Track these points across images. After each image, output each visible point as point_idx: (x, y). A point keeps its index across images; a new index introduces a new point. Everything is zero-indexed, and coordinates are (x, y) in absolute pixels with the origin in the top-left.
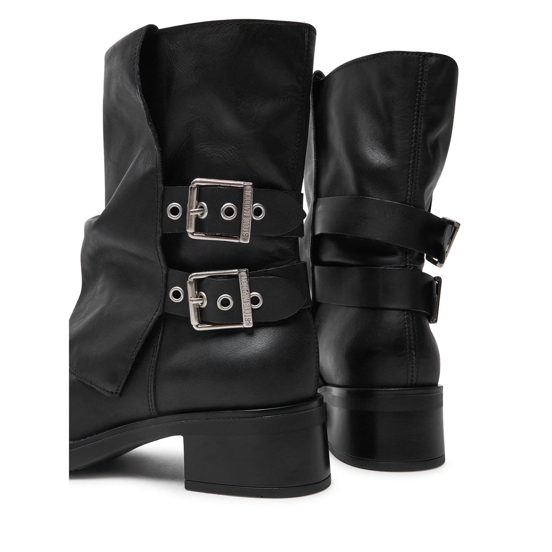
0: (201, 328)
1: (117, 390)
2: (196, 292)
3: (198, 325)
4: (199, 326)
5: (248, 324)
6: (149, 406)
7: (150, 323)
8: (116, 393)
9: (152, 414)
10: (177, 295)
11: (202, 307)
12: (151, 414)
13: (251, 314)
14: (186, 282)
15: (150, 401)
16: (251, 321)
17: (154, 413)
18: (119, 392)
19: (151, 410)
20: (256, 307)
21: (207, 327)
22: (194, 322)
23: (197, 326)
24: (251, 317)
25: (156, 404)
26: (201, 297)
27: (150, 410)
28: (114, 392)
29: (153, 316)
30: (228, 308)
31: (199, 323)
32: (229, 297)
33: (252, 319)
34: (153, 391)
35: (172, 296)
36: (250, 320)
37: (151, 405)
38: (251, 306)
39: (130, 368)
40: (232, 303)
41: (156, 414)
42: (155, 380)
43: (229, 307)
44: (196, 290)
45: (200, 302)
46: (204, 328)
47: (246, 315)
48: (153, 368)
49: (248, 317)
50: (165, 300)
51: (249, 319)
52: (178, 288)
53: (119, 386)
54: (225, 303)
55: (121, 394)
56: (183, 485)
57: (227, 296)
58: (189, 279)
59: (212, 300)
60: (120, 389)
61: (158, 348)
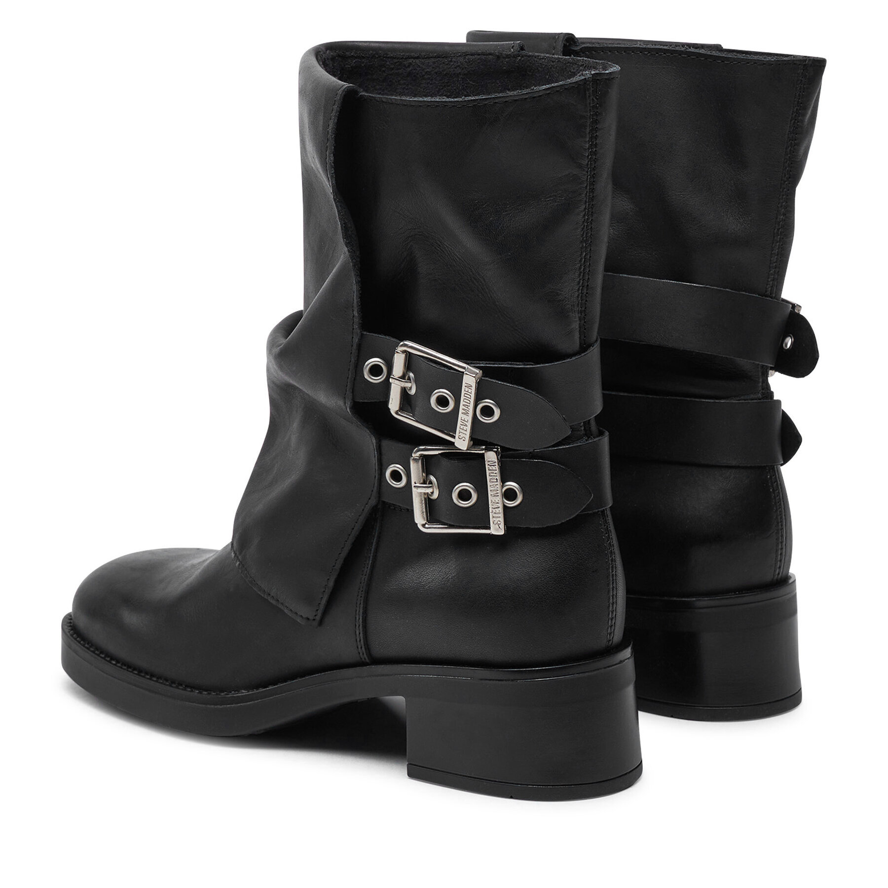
0: (429, 529)
1: (316, 615)
2: (424, 474)
3: (426, 523)
4: (427, 526)
5: (497, 530)
6: (358, 648)
7: (361, 517)
8: (314, 620)
9: (363, 660)
10: (396, 476)
11: (432, 498)
12: (361, 659)
13: (502, 515)
14: (410, 458)
15: (358, 640)
16: (502, 526)
17: (365, 659)
18: (318, 618)
19: (361, 654)
20: (510, 504)
21: (439, 528)
22: (419, 519)
23: (423, 526)
24: (502, 519)
25: (367, 646)
26: (431, 483)
27: (359, 653)
28: (311, 618)
29: (365, 507)
30: (468, 503)
31: (427, 520)
32: (469, 487)
33: (503, 522)
34: (363, 627)
35: (391, 479)
36: (500, 524)
37: (359, 647)
38: (503, 502)
39: (331, 584)
40: (474, 497)
41: (367, 660)
42: (366, 610)
43: (471, 501)
44: (423, 471)
45: (429, 491)
46: (433, 529)
47: (494, 515)
48: (362, 591)
49: (498, 519)
50: (380, 482)
51: (499, 522)
52: (398, 467)
53: (317, 610)
54: (464, 495)
55: (321, 623)
56: (405, 771)
57: (467, 486)
58: (413, 455)
59: (446, 490)
60: (320, 613)
61: (370, 562)
